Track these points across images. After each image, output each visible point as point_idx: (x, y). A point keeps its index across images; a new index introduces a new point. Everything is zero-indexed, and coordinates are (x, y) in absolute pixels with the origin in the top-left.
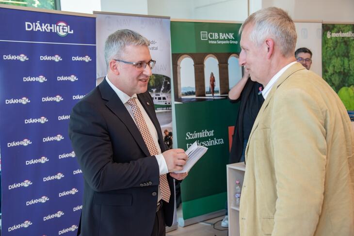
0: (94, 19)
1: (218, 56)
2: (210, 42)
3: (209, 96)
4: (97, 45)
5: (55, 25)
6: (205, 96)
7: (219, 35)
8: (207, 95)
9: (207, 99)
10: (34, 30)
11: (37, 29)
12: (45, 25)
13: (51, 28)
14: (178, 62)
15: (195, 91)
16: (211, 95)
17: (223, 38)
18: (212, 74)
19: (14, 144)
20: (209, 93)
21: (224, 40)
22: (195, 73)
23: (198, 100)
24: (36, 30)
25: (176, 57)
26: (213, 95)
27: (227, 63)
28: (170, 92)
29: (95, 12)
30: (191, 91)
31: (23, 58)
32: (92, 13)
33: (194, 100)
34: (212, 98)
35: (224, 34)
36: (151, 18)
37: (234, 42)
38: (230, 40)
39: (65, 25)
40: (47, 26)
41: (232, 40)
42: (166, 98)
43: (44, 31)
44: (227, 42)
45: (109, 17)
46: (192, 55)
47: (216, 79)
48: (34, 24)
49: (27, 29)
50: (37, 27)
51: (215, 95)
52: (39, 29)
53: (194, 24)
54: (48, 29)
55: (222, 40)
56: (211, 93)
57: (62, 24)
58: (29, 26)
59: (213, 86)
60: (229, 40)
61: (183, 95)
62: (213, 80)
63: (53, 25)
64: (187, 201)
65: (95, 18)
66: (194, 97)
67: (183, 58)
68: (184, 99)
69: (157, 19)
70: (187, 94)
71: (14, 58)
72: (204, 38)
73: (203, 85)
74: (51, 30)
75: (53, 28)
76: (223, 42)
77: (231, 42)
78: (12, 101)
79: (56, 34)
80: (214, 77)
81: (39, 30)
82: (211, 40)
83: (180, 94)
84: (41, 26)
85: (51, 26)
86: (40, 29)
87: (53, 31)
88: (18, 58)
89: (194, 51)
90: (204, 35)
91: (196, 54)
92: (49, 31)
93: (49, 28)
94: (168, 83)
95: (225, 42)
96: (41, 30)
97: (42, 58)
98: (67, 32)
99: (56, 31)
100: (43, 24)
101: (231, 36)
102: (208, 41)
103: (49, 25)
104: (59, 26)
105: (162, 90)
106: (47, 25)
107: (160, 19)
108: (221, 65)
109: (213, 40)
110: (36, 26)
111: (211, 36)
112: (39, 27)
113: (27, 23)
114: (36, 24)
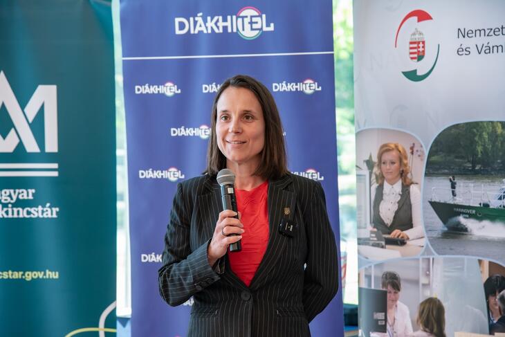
5: (234, 17)
10: (192, 32)
11: (198, 29)
12: (212, 20)
13: (225, 24)
24: (196, 32)
31: (170, 90)
39: (256, 13)
40: (218, 21)
43: (210, 31)
48: (191, 19)
49: (178, 32)
50: (198, 25)
52: (200, 29)
54: (218, 27)
57: (249, 12)
58: (182, 26)
63: (229, 17)
71: (154, 89)
74: (225, 28)
75: (228, 24)
79: (236, 36)
81: (201, 32)
84: (205, 22)
85: (225, 20)
86: (203, 29)
87: (230, 30)
88: (162, 89)
92: (221, 31)
93: (221, 24)
96: (205, 32)
97: (206, 89)
98: (261, 29)
99: (235, 30)
100: (209, 18)
103: (221, 18)
104: (243, 17)
106: (216, 18)
110: (195, 23)
112: (200, 26)
113: (177, 20)
114: (196, 19)
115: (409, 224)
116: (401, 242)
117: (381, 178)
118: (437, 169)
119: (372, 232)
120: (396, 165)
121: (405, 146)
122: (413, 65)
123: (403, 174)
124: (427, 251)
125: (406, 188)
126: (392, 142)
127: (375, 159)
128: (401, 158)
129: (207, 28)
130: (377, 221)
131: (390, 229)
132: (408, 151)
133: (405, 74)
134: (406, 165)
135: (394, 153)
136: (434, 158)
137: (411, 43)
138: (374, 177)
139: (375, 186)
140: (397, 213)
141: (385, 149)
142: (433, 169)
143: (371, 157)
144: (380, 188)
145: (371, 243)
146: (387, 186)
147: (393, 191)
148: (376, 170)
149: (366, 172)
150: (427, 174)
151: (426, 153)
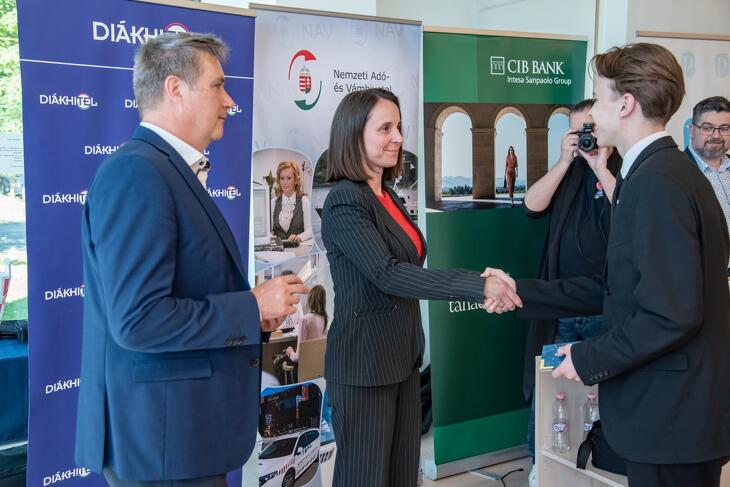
0: (251, 20)
1: (526, 110)
2: (509, 79)
3: (502, 198)
4: (256, 78)
5: (161, 31)
6: (494, 198)
7: (530, 66)
8: (497, 196)
9: (499, 204)
10: (113, 40)
11: (119, 37)
12: (136, 31)
13: (152, 37)
14: (438, 122)
15: (471, 186)
16: (507, 196)
17: (539, 72)
18: (512, 151)
19: (59, 294)
20: (503, 193)
21: (542, 75)
22: (475, 145)
23: (478, 206)
24: (118, 40)
25: (433, 112)
26: (512, 196)
27: (545, 126)
28: (415, 187)
29: (252, 6)
30: (462, 185)
31: (84, 102)
32: (247, 7)
33: (469, 205)
34: (510, 202)
35: (542, 64)
36: (380, 24)
37: (563, 81)
38: (556, 76)
39: (184, 31)
40: (143, 32)
41: (560, 76)
42: (406, 199)
43: (134, 42)
44: (549, 81)
45: (285, 19)
46: (468, 108)
47: (518, 162)
48: (113, 26)
49: (96, 37)
50: (120, 33)
51: (516, 196)
52: (123, 38)
53: (474, 38)
54: (143, 38)
55: (537, 76)
56: (507, 192)
57: (177, 28)
58: (101, 31)
59: (512, 175)
60: (552, 76)
61: (445, 194)
62: (512, 164)
63: (156, 30)
64: (444, 423)
65: (254, 18)
66: (470, 198)
67: (449, 113)
68: (448, 203)
69: (392, 25)
70: (453, 193)
71: (64, 100)
72: (498, 71)
73: (491, 175)
76: (538, 81)
77: (558, 82)
78: (57, 199)
80: (515, 157)
81: (123, 42)
82: (512, 75)
83: (438, 193)
84: (129, 31)
85: (151, 32)
86: (126, 38)
88: (74, 101)
89: (473, 99)
90: (497, 64)
91: (479, 105)
93: (147, 36)
94: (412, 167)
95: (542, 81)
96: (129, 41)
97: (129, 104)
100: (134, 28)
101: (557, 68)
102: (505, 77)
103: (147, 29)
104: (170, 32)
105: (397, 181)
106: (142, 29)
107: (398, 26)
108: (531, 130)
109: (516, 75)
110: (117, 30)
111: (514, 66)
112: (123, 35)
113: (96, 24)
114: (118, 26)
115: (301, 229)
116: (295, 244)
117: (280, 192)
118: (321, 182)
119: (272, 239)
120: (292, 180)
121: (298, 164)
122: (302, 96)
123: (297, 187)
124: (314, 249)
125: (299, 199)
126: (288, 160)
127: (275, 176)
128: (295, 174)
129: (131, 38)
130: (277, 230)
131: (287, 235)
132: (301, 168)
133: (297, 102)
134: (299, 180)
135: (290, 170)
136: (320, 174)
137: (301, 77)
138: (273, 191)
139: (275, 199)
140: (292, 220)
141: (283, 167)
142: (318, 182)
143: (271, 173)
144: (279, 200)
145: (271, 248)
146: (284, 198)
147: (289, 202)
148: (275, 185)
149: (266, 187)
150: (314, 187)
151: (314, 170)
